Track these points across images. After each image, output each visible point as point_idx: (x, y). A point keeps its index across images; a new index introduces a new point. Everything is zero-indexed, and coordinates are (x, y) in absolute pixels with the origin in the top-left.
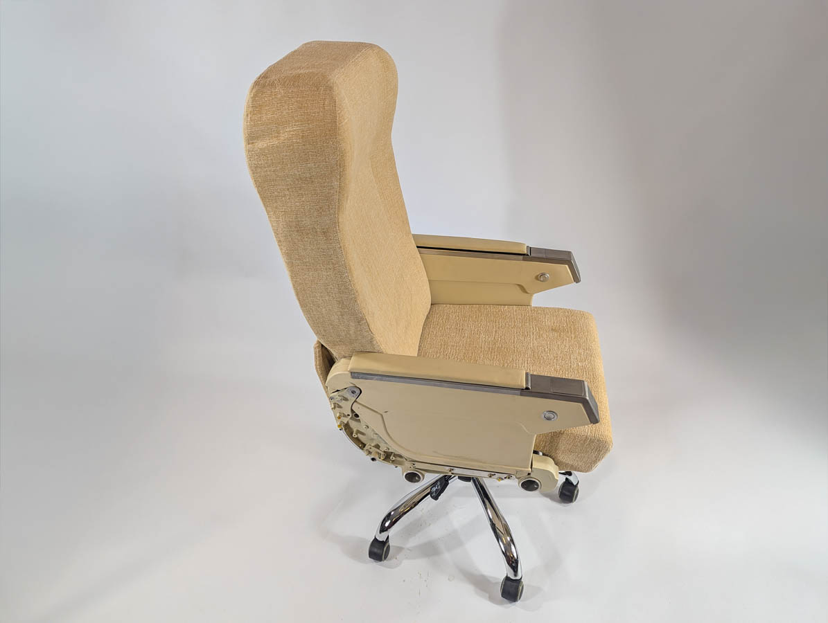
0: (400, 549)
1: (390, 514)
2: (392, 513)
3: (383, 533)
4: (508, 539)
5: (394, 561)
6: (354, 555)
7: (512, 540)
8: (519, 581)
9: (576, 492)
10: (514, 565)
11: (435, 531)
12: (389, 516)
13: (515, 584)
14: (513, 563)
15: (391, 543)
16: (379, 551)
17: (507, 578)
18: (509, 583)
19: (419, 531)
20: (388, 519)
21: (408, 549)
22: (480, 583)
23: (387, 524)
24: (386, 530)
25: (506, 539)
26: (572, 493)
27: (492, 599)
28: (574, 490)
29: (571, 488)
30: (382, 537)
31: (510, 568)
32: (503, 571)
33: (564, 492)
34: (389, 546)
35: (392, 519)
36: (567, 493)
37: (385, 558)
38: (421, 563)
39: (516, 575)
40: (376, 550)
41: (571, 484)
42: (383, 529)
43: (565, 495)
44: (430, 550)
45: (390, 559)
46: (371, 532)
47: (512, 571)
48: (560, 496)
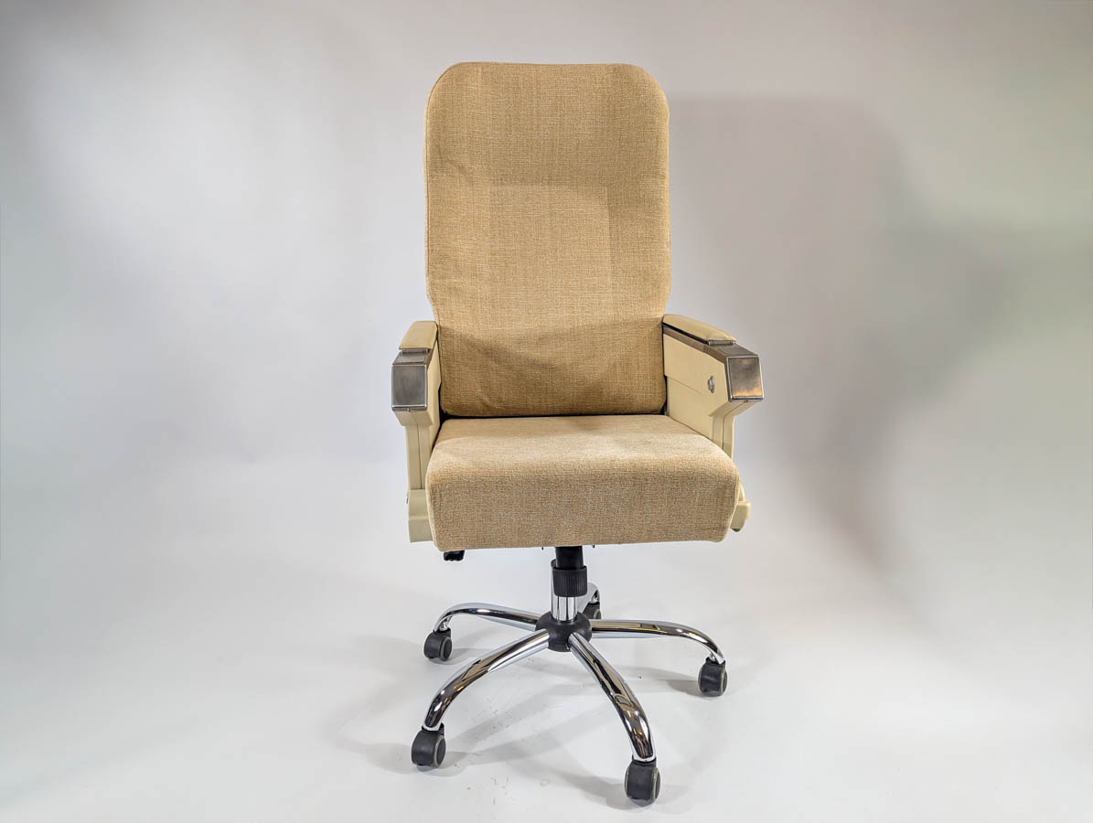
0: (461, 755)
5: (452, 768)
9: (723, 677)
12: (439, 698)
16: (428, 750)
19: (491, 734)
21: (474, 754)
23: (437, 709)
26: (718, 676)
29: (715, 668)
33: (707, 677)
34: (443, 741)
35: (443, 700)
36: (712, 679)
37: (440, 761)
38: (497, 767)
40: (423, 748)
41: (716, 663)
43: (708, 681)
48: (701, 687)
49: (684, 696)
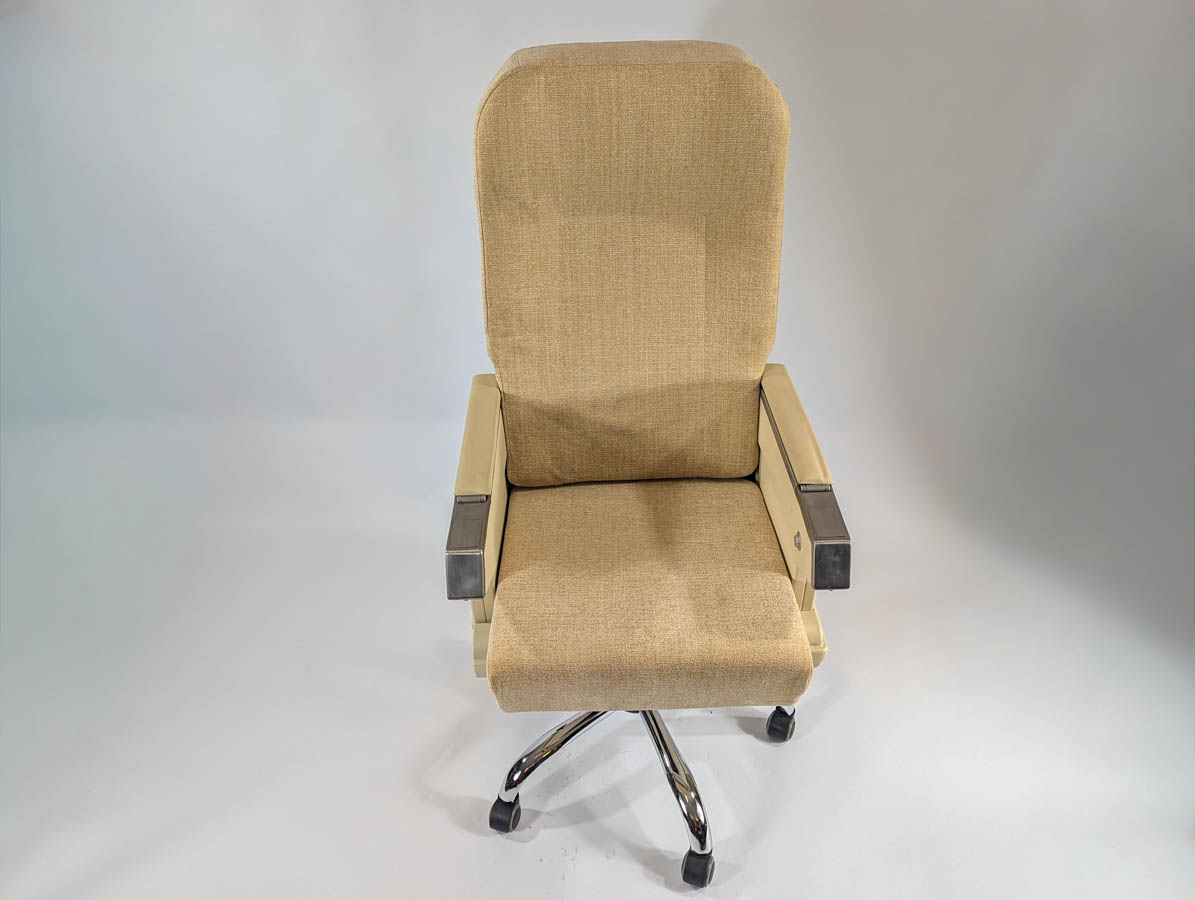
0: (536, 814)
1: (520, 761)
2: (524, 760)
3: (510, 791)
4: (693, 795)
5: (526, 831)
6: (467, 824)
7: (698, 797)
8: (708, 857)
9: (791, 726)
10: (700, 833)
11: (587, 787)
12: (518, 765)
13: (702, 861)
14: (699, 830)
15: (522, 804)
16: (504, 816)
17: (691, 853)
18: (694, 859)
19: (564, 787)
20: (518, 770)
21: (548, 813)
22: (652, 861)
23: (516, 777)
24: (515, 786)
25: (689, 796)
26: (786, 726)
27: (669, 884)
28: (788, 724)
29: (784, 719)
30: (509, 797)
31: (695, 838)
32: (686, 842)
33: (775, 726)
34: (519, 810)
35: (523, 769)
36: (780, 728)
37: (514, 827)
38: (567, 833)
39: (703, 846)
40: (499, 816)
41: (784, 713)
42: (511, 784)
43: (775, 730)
44: (580, 815)
45: (521, 830)
46: (492, 789)
47: (697, 841)
48: (769, 733)
49: (751, 738)
